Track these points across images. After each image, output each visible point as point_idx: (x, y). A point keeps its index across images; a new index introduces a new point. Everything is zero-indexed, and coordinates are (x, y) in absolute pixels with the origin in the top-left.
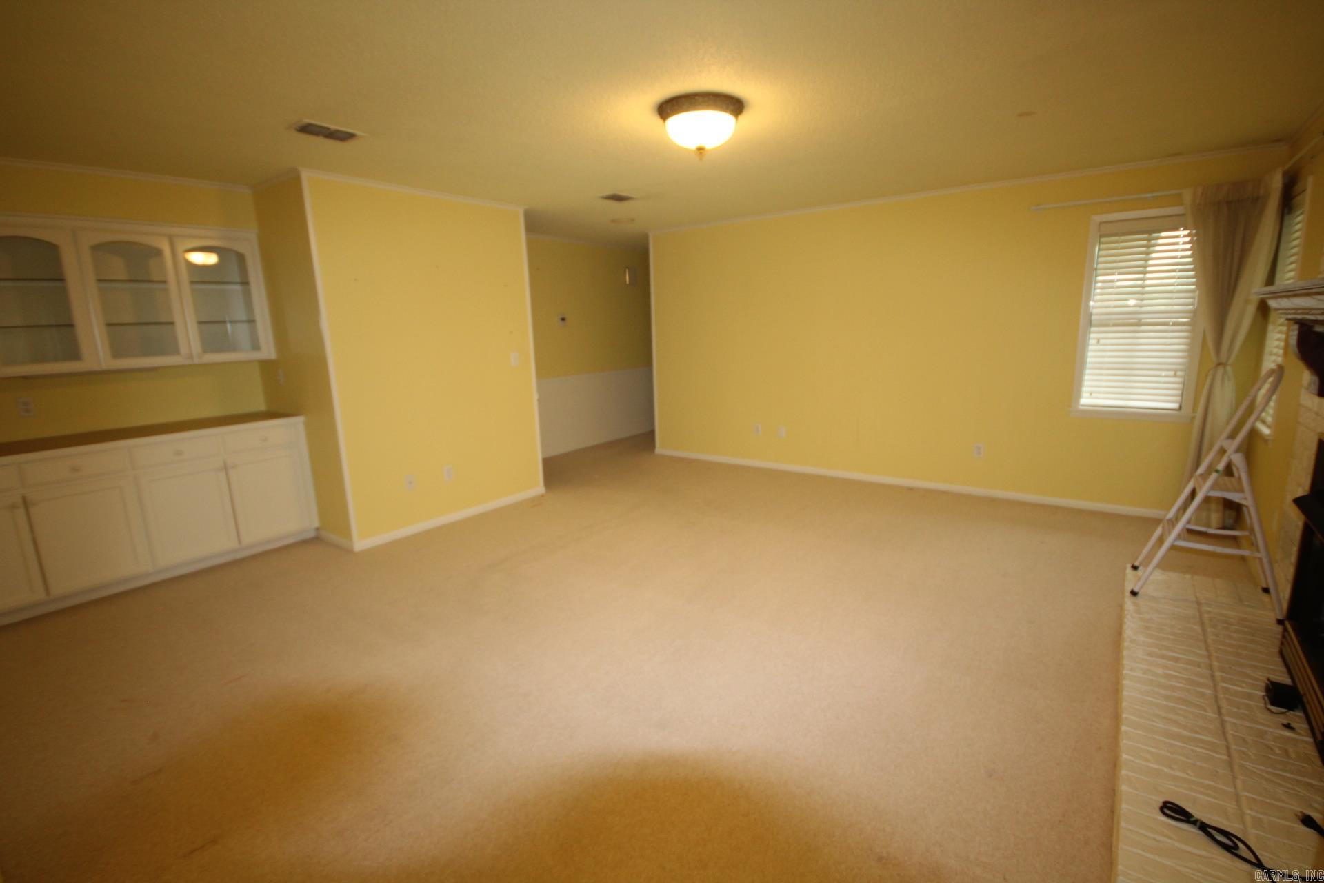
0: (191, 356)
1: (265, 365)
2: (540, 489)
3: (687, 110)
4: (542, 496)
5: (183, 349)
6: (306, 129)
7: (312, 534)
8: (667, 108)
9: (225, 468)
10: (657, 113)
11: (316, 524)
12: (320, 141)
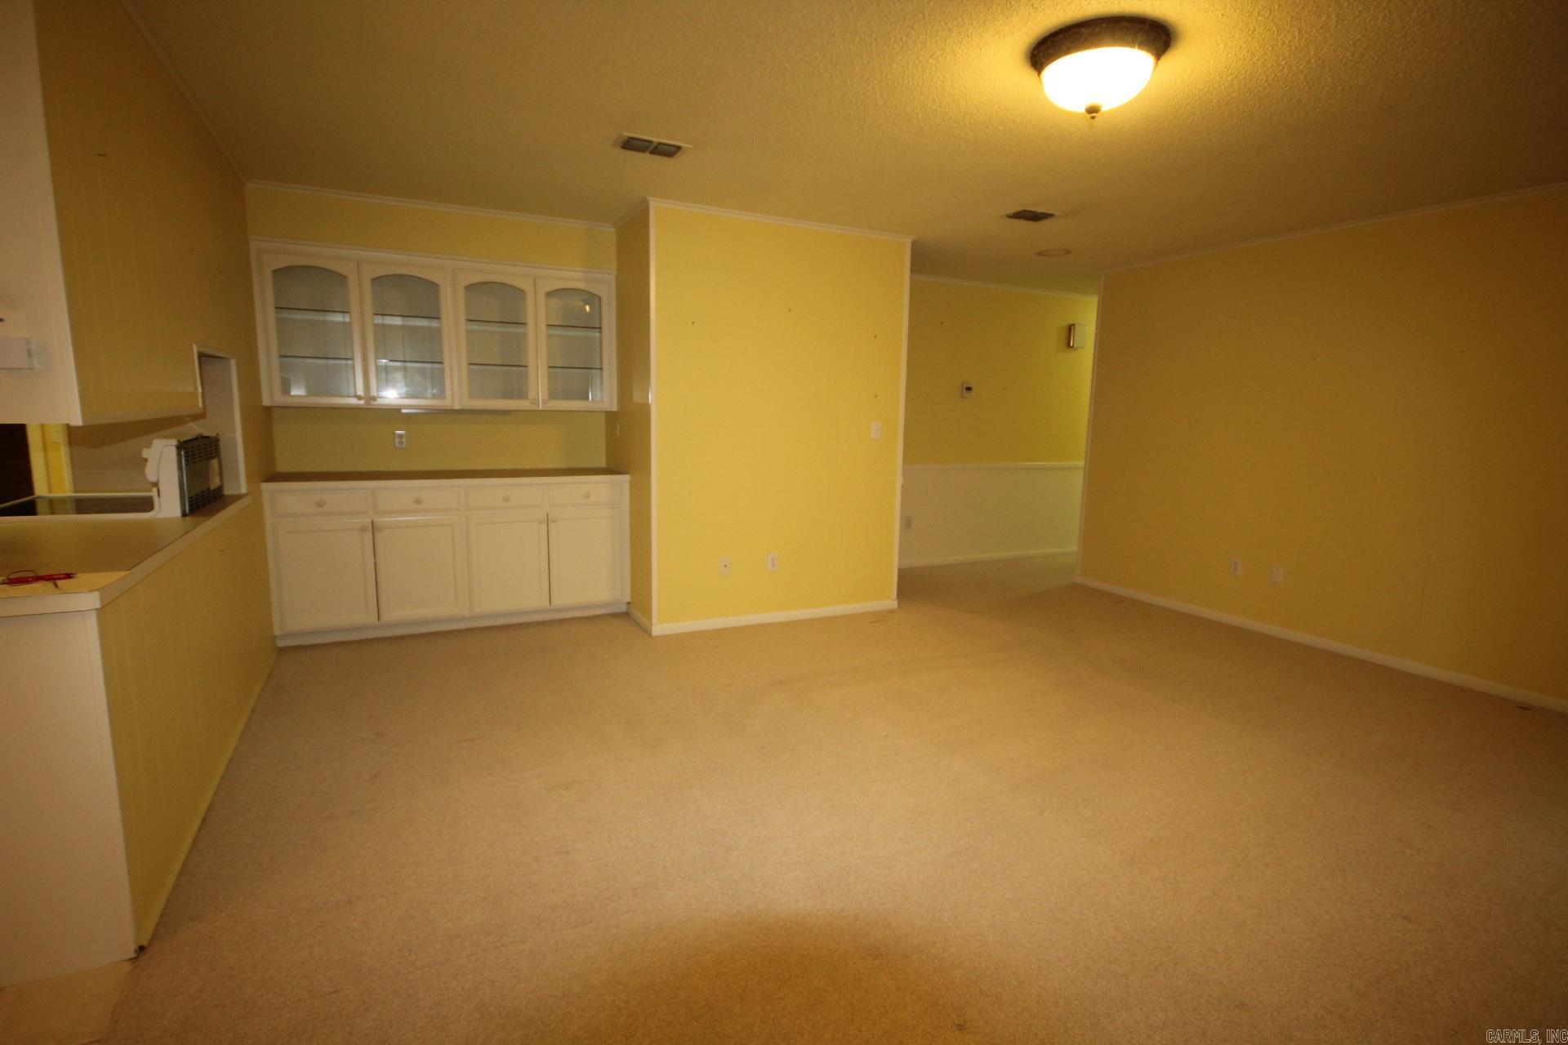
0: (535, 402)
1: (610, 416)
2: (891, 603)
3: (1068, 51)
4: (892, 612)
5: (532, 394)
6: (630, 144)
7: (623, 609)
8: (1044, 51)
9: (548, 521)
10: (1030, 65)
11: (628, 599)
12: (647, 157)
